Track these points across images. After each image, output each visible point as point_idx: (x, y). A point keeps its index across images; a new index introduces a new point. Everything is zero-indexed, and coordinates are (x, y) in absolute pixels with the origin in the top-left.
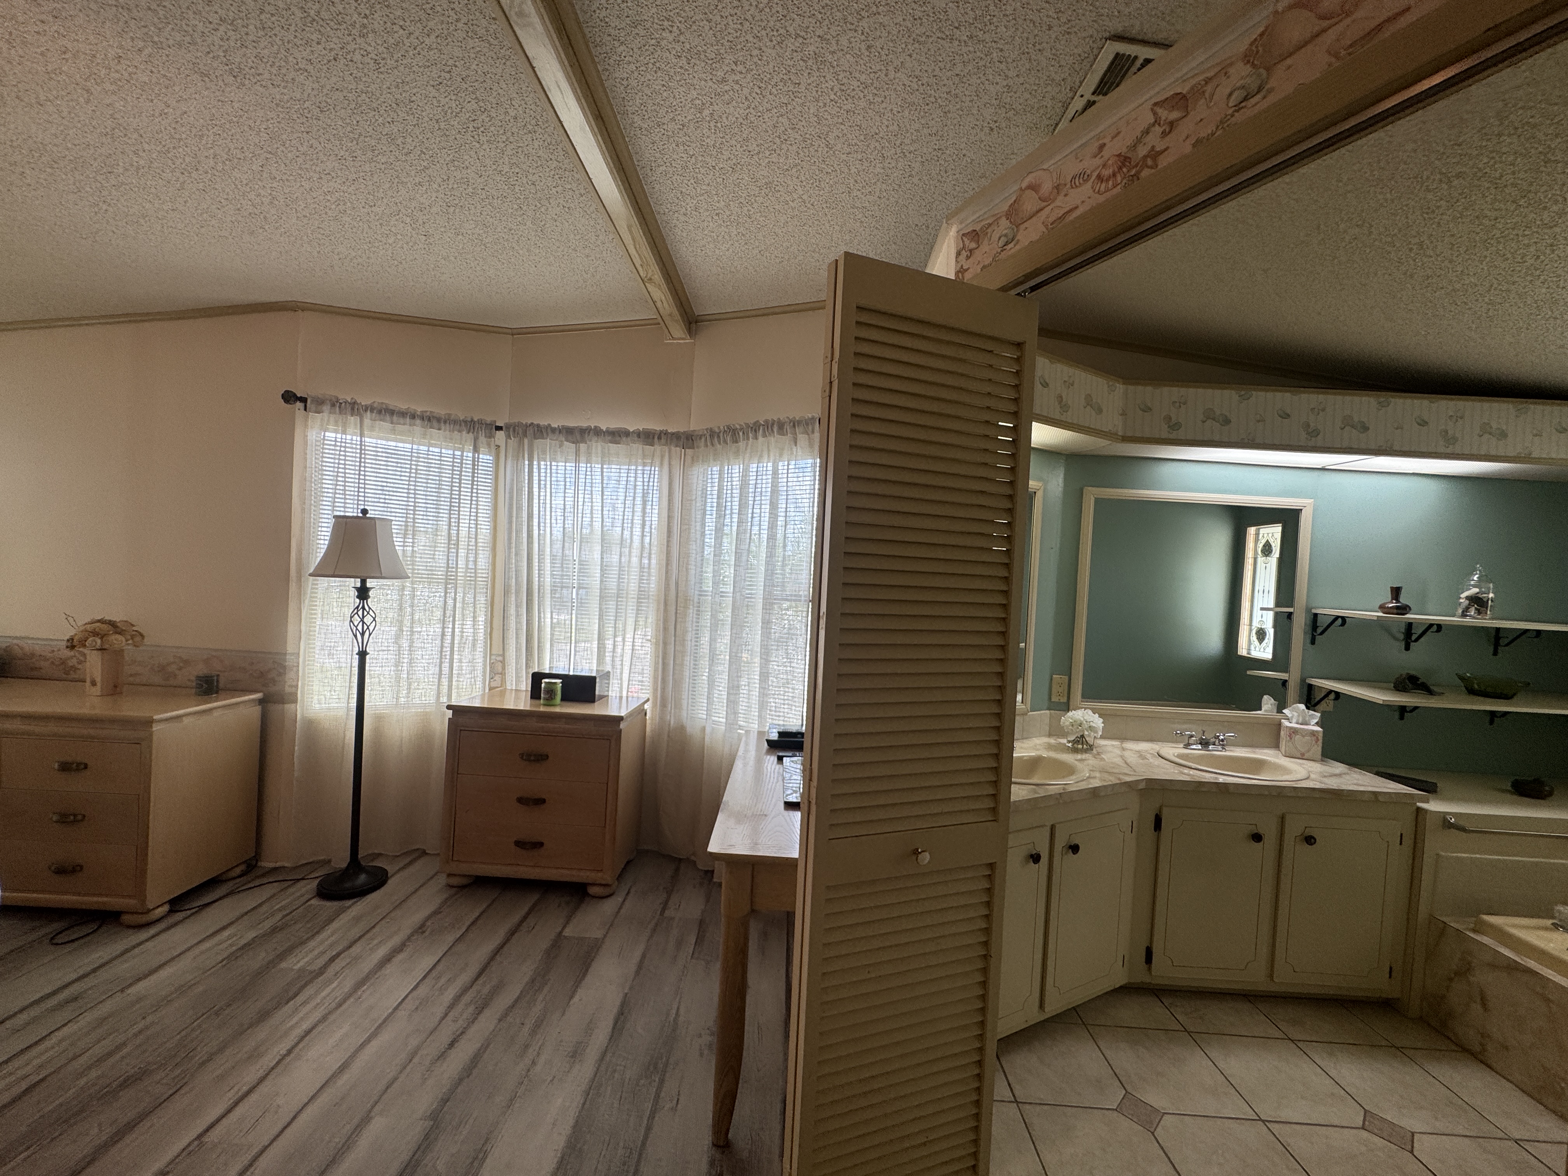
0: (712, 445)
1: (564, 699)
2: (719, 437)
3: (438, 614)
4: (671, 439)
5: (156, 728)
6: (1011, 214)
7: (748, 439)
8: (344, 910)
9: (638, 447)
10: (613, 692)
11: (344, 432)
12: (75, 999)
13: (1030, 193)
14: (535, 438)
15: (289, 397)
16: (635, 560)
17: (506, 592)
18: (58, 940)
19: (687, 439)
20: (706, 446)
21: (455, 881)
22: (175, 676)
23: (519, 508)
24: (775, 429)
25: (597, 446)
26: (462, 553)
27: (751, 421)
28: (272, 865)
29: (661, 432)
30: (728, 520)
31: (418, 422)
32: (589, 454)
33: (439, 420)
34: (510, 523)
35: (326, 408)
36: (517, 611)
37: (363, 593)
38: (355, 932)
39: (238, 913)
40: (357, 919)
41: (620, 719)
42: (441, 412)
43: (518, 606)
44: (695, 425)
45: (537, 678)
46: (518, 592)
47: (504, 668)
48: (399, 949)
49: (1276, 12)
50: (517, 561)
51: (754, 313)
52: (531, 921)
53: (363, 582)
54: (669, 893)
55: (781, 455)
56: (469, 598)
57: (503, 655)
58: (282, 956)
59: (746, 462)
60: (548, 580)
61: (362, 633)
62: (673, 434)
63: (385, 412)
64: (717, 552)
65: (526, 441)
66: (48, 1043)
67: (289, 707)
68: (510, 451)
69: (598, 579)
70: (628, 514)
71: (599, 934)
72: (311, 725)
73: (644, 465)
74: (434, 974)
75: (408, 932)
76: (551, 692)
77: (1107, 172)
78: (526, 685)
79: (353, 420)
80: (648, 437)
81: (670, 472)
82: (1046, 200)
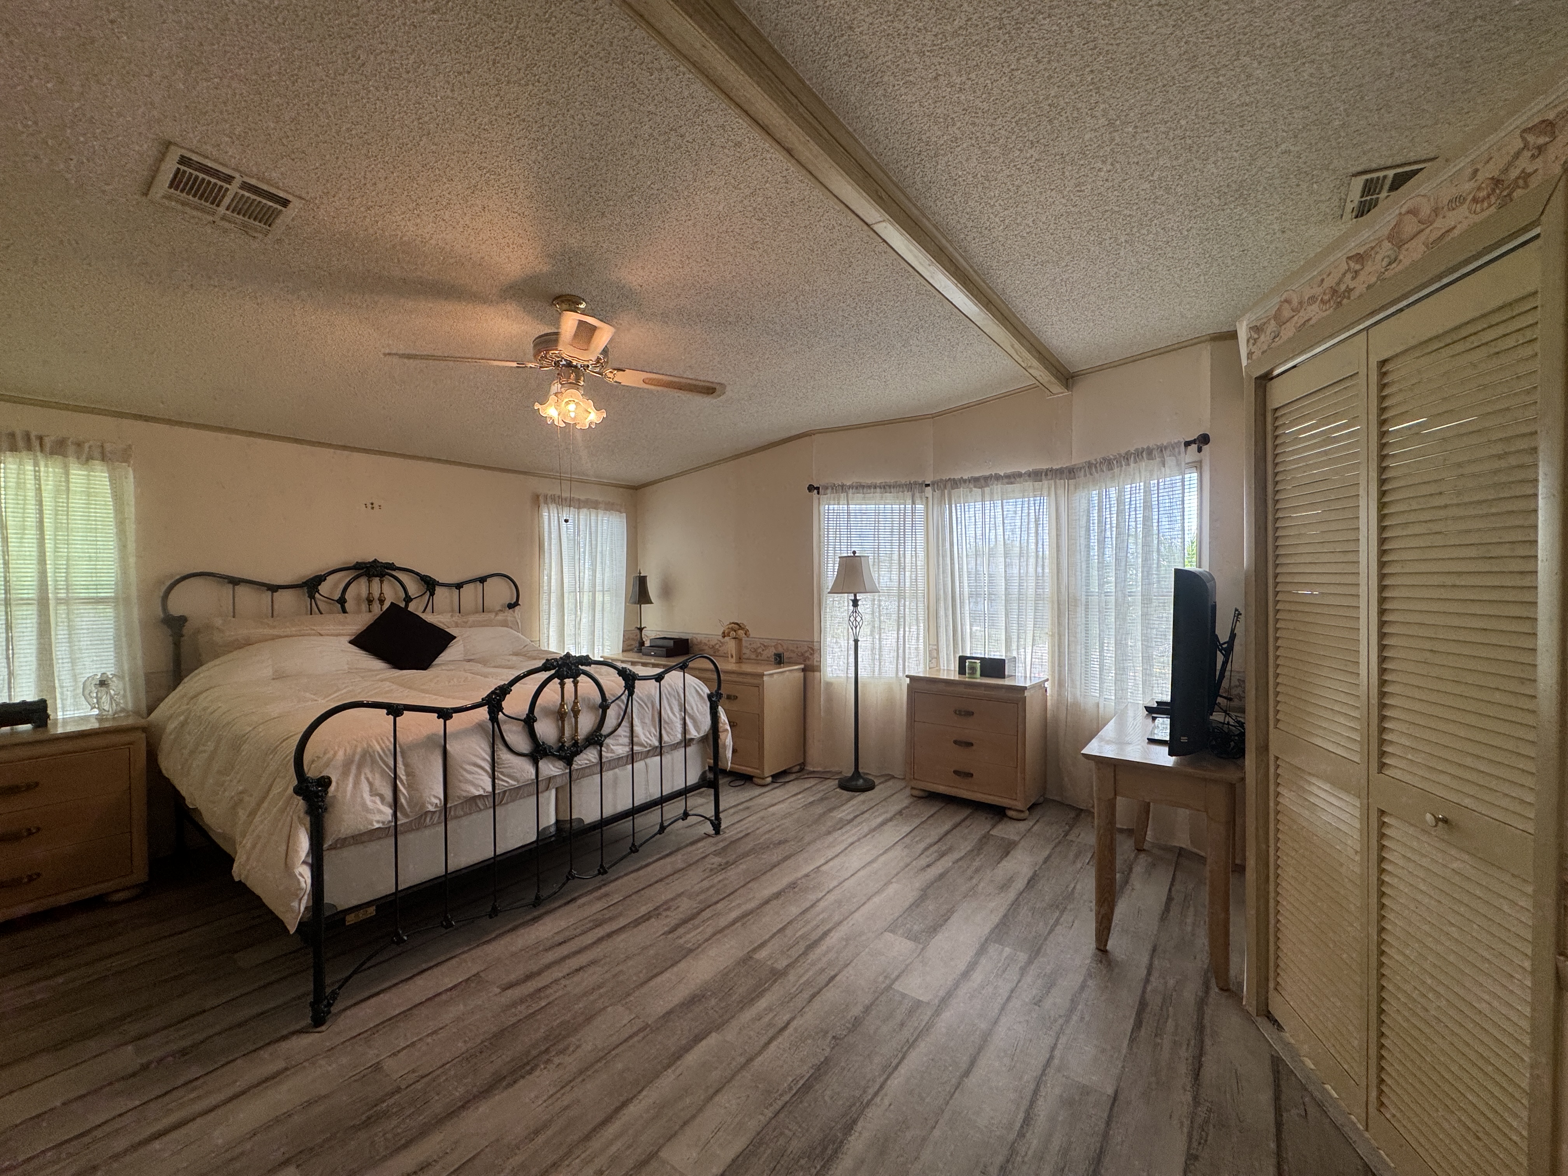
0: (1091, 474)
1: (982, 675)
2: (1096, 467)
3: (894, 617)
4: (1056, 474)
5: (765, 678)
6: (1276, 317)
7: (1122, 466)
8: (854, 797)
9: (1029, 485)
10: (1019, 673)
11: (839, 504)
12: (748, 808)
13: (1286, 304)
14: (953, 489)
15: (811, 488)
16: (1031, 570)
17: (937, 600)
18: (732, 784)
19: (1070, 473)
20: (1085, 476)
21: (916, 793)
22: (761, 654)
23: (944, 540)
24: (1144, 455)
25: (997, 488)
26: (908, 574)
27: (1123, 452)
28: (812, 769)
29: (1047, 470)
30: (1108, 534)
31: (878, 490)
32: (992, 493)
33: (890, 487)
34: (938, 550)
35: (829, 491)
36: (946, 613)
37: (855, 603)
38: (864, 808)
39: (802, 789)
40: (864, 802)
41: (1025, 688)
42: (890, 480)
43: (946, 609)
44: (1076, 460)
45: (962, 660)
46: (945, 599)
47: (938, 653)
48: (891, 819)
49: (1400, 214)
50: (944, 577)
51: (1120, 362)
52: (967, 823)
53: (855, 596)
54: (1071, 828)
55: (1151, 475)
56: (914, 604)
57: (937, 645)
58: (831, 810)
59: (1121, 484)
60: (966, 590)
61: (855, 626)
62: (1057, 470)
63: (860, 487)
64: (1101, 560)
65: (946, 491)
66: (744, 822)
67: (817, 674)
68: (936, 501)
69: (1003, 587)
70: (1024, 536)
71: (1017, 838)
72: (829, 685)
73: (1035, 496)
74: (912, 834)
75: (893, 813)
76: (973, 669)
77: (1326, 298)
78: (954, 666)
79: (843, 495)
80: (1036, 476)
81: (1056, 500)
82: (1296, 311)
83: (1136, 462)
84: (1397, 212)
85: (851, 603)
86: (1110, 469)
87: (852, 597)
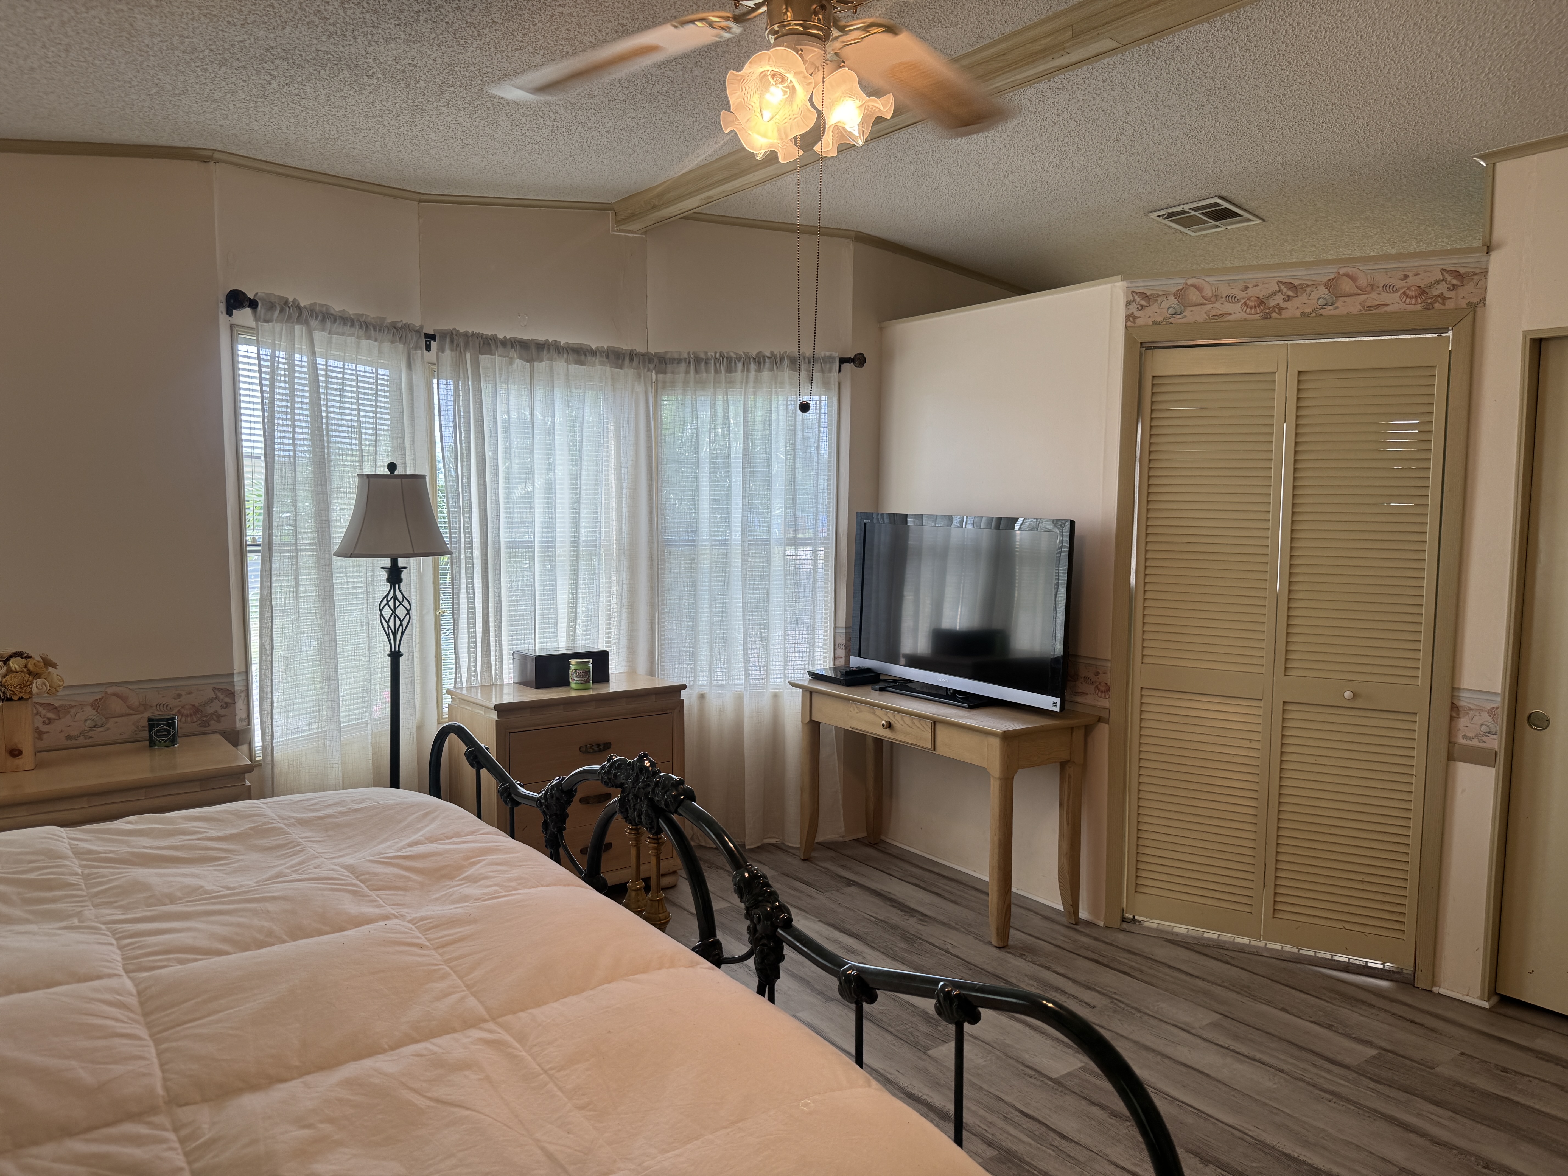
4: (644, 362)
13: (1194, 290)
14: (481, 353)
25: (559, 367)
29: (632, 352)
35: (275, 315)
37: (395, 575)
41: (682, 688)
53: (394, 562)
61: (394, 630)
62: (644, 355)
65: (468, 357)
76: (583, 674)
77: (1251, 303)
80: (617, 358)
82: (1209, 300)
83: (772, 370)
84: (1335, 270)
85: (384, 575)
86: (729, 370)
87: (387, 562)
